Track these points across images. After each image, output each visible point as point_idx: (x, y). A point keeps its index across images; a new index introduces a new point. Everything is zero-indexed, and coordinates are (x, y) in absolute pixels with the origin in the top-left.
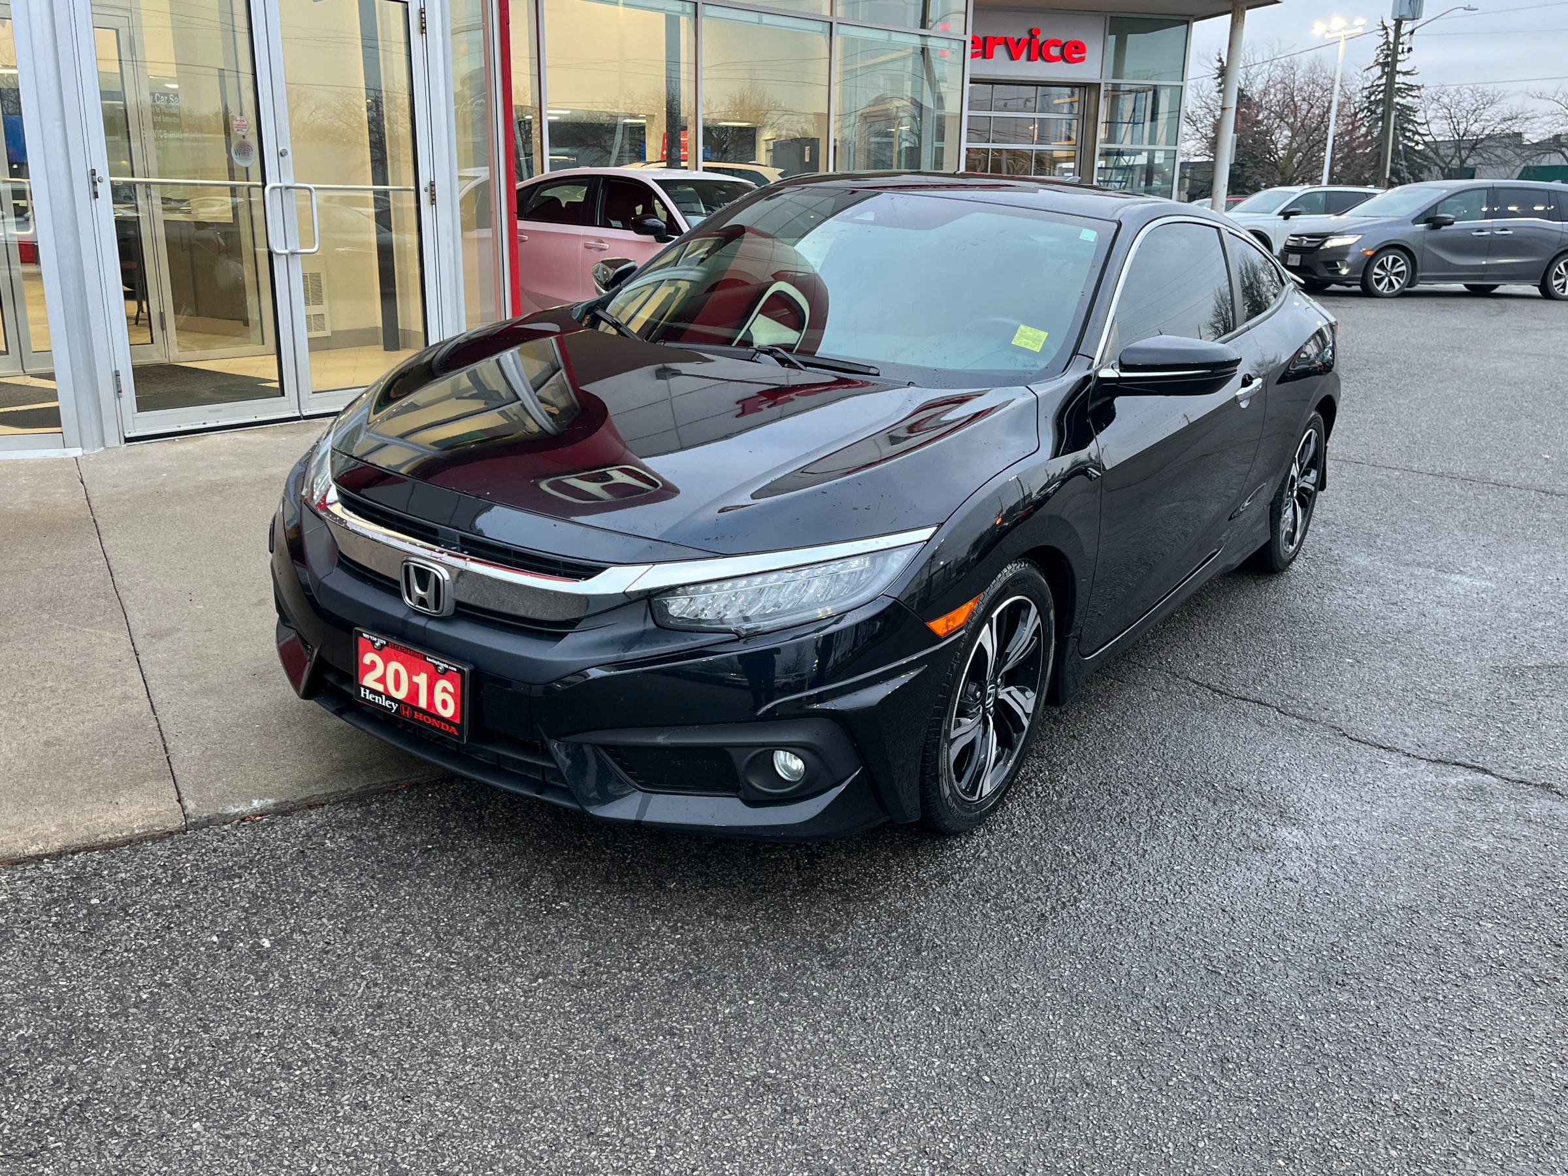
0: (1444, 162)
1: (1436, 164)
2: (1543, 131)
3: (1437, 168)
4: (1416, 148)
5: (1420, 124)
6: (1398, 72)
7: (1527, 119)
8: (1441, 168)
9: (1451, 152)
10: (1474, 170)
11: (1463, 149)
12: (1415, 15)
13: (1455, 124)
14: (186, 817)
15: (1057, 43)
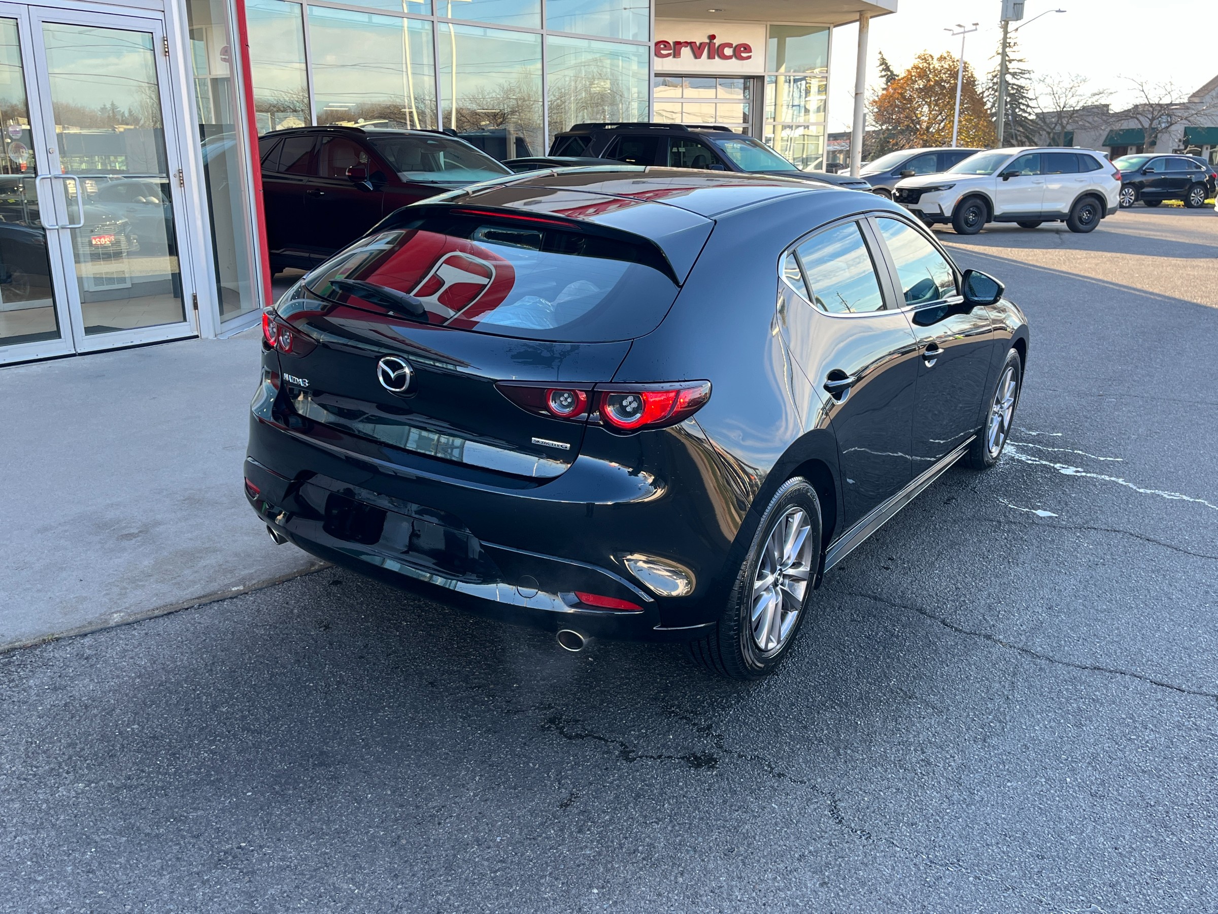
0: (1050, 128)
3: (1045, 132)
4: (1030, 118)
5: (1030, 99)
6: (1013, 60)
7: (1111, 93)
8: (1049, 133)
9: (1055, 119)
10: (1072, 134)
11: (1064, 117)
12: (1018, 16)
13: (1057, 98)
15: (729, 45)
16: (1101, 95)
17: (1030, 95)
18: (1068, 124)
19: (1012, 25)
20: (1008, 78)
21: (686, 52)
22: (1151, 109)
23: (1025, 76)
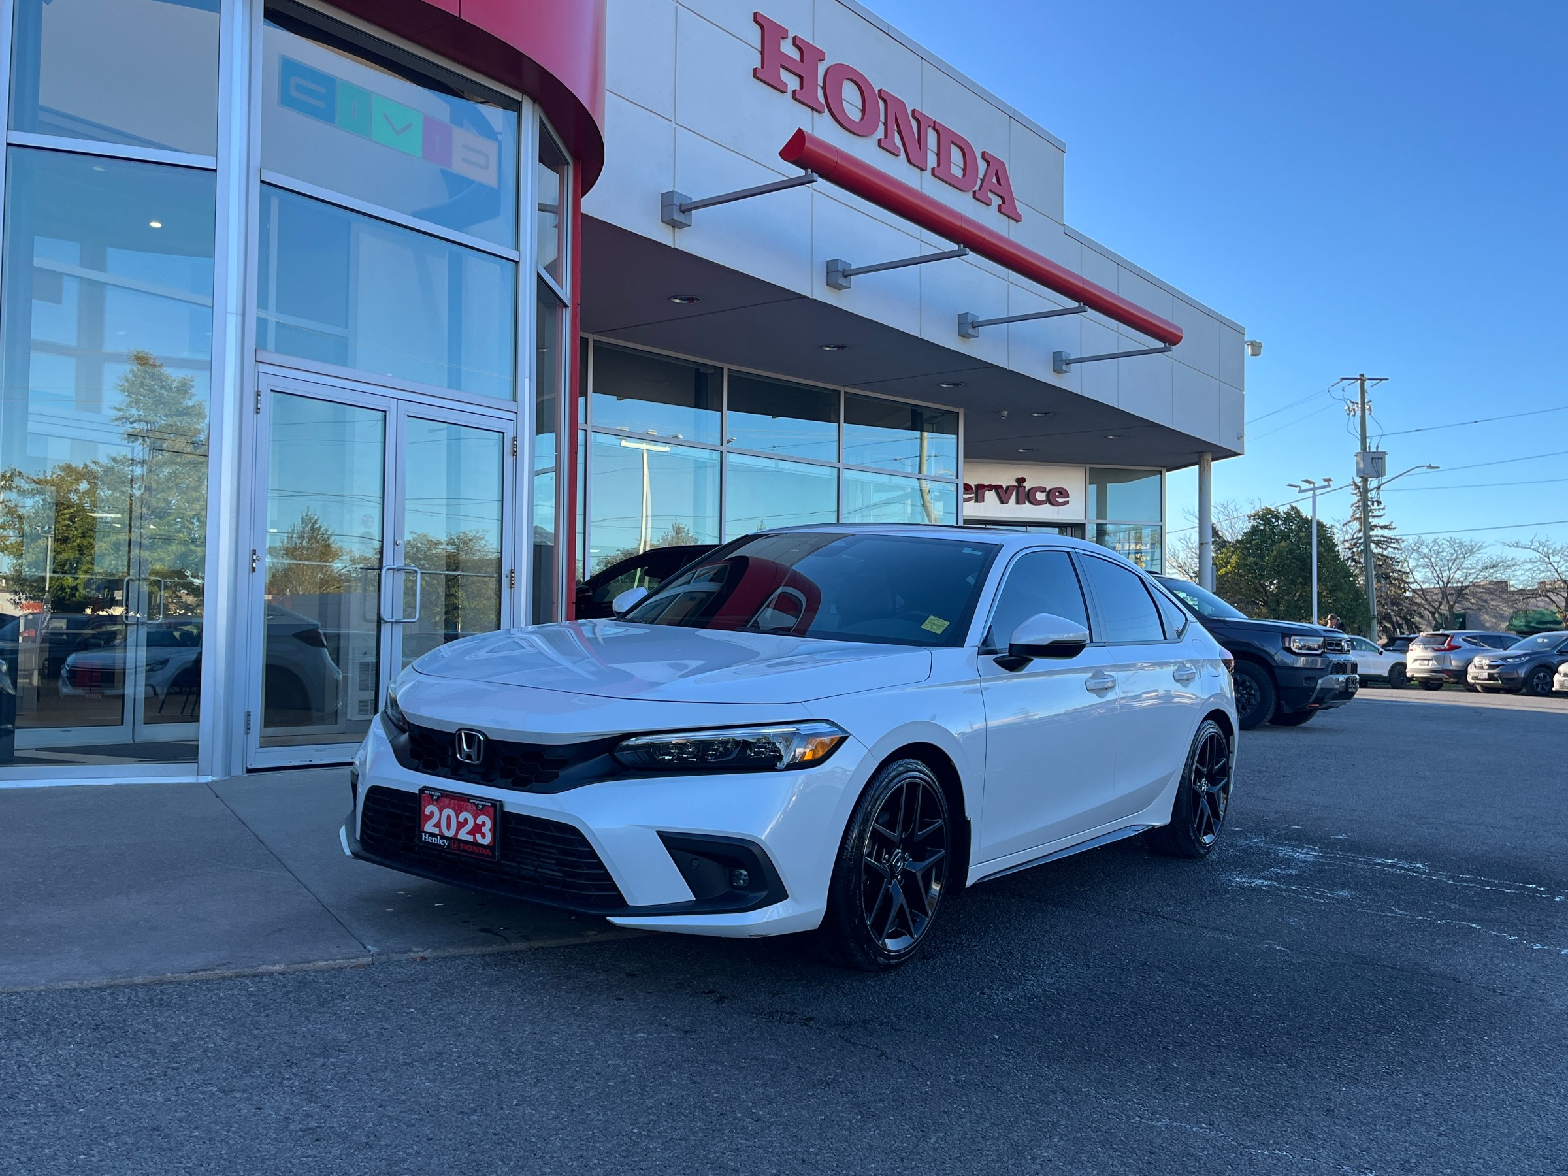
0: (1433, 607)
2: (1526, 577)
3: (1427, 613)
4: (1404, 594)
5: (1403, 573)
7: (1508, 566)
8: (1431, 612)
9: (1439, 597)
10: (1463, 616)
11: (1450, 594)
12: (1380, 473)
13: (1438, 572)
14: (373, 955)
15: (1042, 489)
16: (1495, 569)
17: (1403, 567)
18: (1455, 602)
19: (1373, 483)
20: (1373, 546)
21: (990, 496)
22: (1563, 585)
23: (1393, 545)
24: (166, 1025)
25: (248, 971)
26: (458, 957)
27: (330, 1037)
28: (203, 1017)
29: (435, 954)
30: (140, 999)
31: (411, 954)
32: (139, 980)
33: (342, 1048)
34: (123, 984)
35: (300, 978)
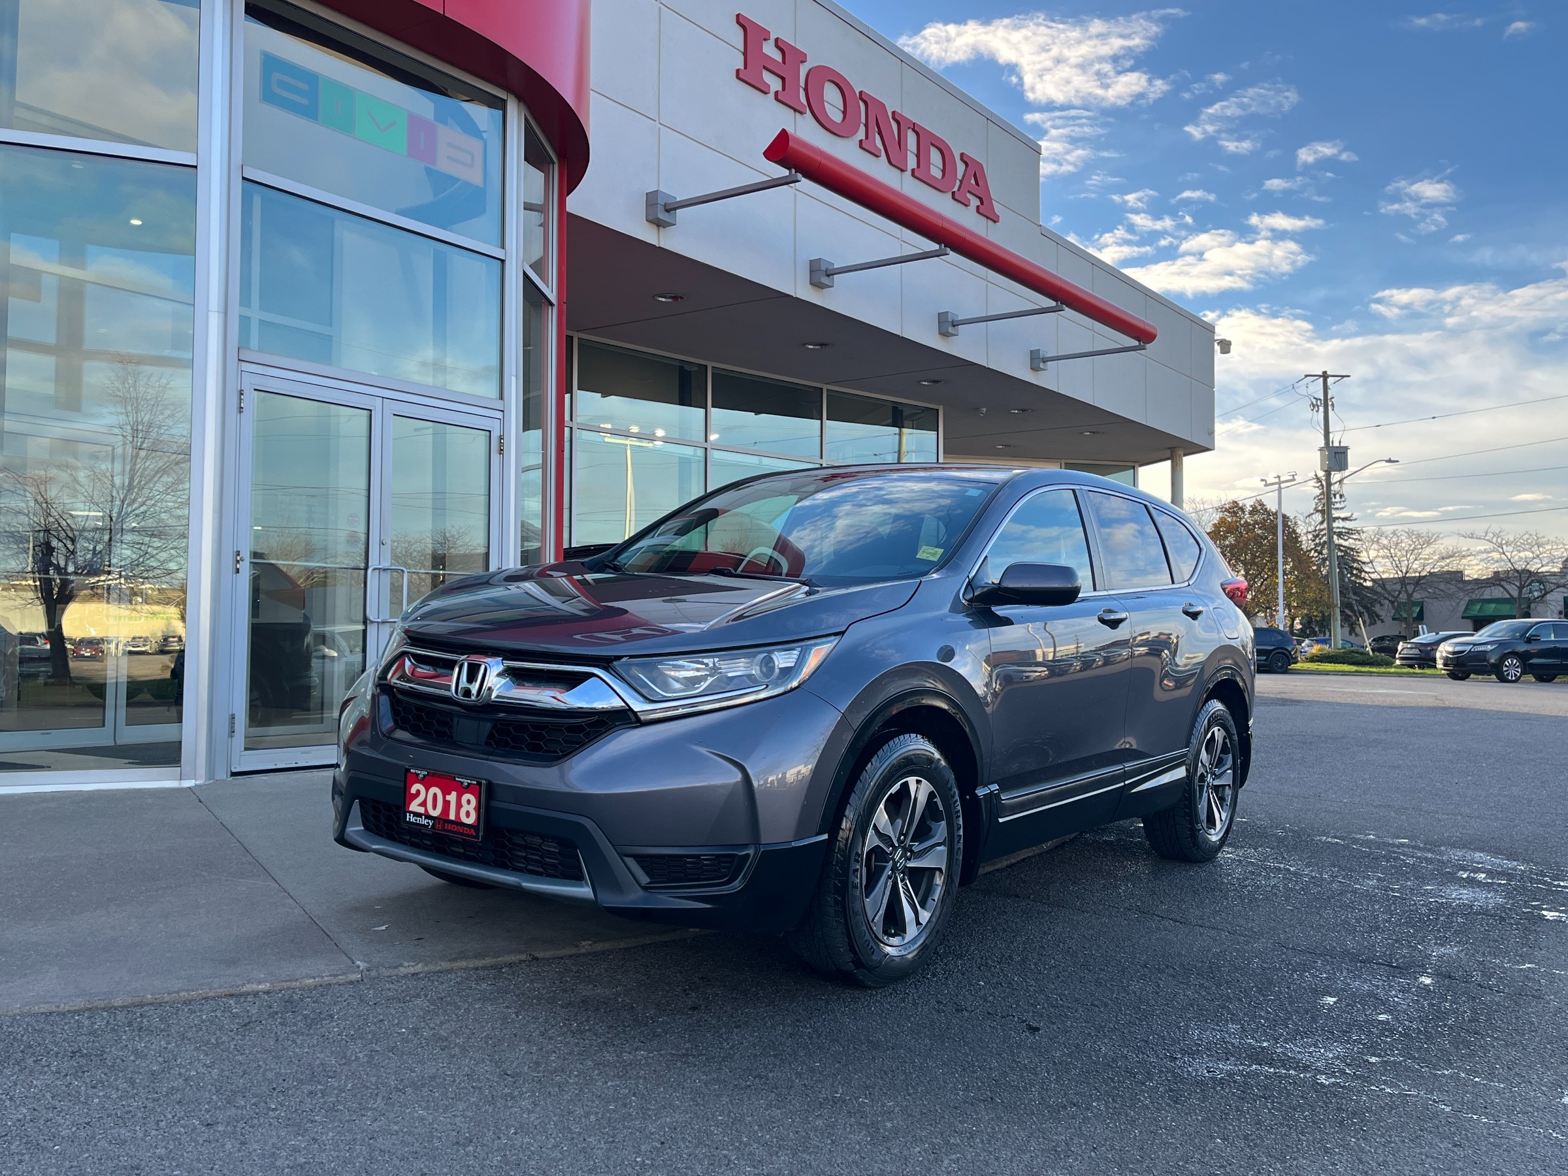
0: (1393, 596)
1: (1385, 598)
2: (1480, 567)
3: (1387, 602)
4: (1365, 584)
5: (1364, 563)
6: (1338, 518)
7: (1464, 556)
8: (1391, 602)
9: (1398, 587)
10: (1421, 604)
11: (1408, 584)
12: (1342, 466)
13: (1397, 562)
14: (362, 971)
16: (1451, 559)
17: (1364, 557)
18: (1414, 591)
19: (1336, 476)
20: (1335, 537)
22: (1516, 574)
23: (1354, 537)
24: (146, 1051)
25: (232, 991)
26: (450, 971)
27: (318, 1062)
28: (185, 1041)
29: (426, 969)
30: (120, 1023)
31: (402, 969)
32: (118, 1002)
33: (330, 1074)
34: (102, 1006)
35: (287, 997)
